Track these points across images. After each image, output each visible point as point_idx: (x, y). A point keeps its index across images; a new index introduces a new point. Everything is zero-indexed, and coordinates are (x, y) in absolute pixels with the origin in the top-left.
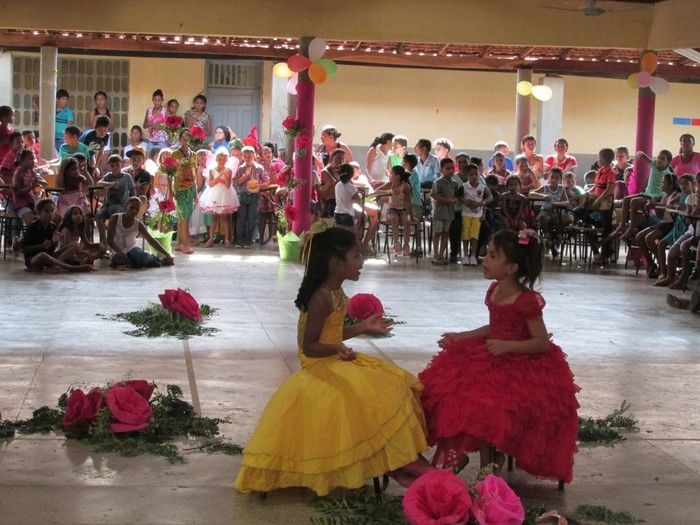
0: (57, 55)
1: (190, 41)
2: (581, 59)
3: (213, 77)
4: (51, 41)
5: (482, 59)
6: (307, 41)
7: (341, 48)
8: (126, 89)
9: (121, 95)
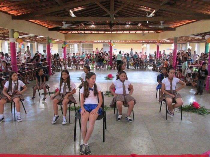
0: (81, 44)
1: (99, 41)
2: (151, 41)
3: (104, 45)
4: (80, 42)
5: (137, 42)
6: (111, 41)
7: (118, 41)
8: (93, 48)
9: (92, 48)
